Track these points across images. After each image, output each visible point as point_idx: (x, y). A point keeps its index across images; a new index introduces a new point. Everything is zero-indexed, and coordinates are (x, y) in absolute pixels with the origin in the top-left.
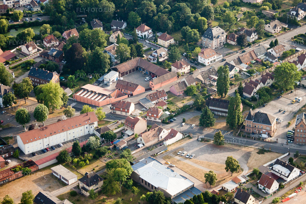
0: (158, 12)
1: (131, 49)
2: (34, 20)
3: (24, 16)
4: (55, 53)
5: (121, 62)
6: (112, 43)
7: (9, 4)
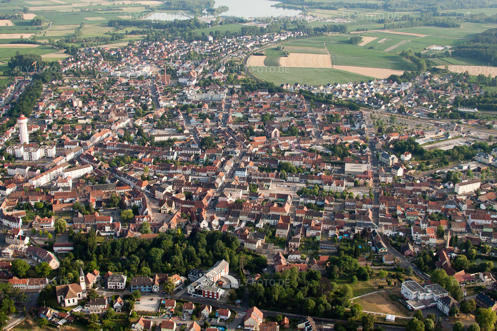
7: (483, 239)
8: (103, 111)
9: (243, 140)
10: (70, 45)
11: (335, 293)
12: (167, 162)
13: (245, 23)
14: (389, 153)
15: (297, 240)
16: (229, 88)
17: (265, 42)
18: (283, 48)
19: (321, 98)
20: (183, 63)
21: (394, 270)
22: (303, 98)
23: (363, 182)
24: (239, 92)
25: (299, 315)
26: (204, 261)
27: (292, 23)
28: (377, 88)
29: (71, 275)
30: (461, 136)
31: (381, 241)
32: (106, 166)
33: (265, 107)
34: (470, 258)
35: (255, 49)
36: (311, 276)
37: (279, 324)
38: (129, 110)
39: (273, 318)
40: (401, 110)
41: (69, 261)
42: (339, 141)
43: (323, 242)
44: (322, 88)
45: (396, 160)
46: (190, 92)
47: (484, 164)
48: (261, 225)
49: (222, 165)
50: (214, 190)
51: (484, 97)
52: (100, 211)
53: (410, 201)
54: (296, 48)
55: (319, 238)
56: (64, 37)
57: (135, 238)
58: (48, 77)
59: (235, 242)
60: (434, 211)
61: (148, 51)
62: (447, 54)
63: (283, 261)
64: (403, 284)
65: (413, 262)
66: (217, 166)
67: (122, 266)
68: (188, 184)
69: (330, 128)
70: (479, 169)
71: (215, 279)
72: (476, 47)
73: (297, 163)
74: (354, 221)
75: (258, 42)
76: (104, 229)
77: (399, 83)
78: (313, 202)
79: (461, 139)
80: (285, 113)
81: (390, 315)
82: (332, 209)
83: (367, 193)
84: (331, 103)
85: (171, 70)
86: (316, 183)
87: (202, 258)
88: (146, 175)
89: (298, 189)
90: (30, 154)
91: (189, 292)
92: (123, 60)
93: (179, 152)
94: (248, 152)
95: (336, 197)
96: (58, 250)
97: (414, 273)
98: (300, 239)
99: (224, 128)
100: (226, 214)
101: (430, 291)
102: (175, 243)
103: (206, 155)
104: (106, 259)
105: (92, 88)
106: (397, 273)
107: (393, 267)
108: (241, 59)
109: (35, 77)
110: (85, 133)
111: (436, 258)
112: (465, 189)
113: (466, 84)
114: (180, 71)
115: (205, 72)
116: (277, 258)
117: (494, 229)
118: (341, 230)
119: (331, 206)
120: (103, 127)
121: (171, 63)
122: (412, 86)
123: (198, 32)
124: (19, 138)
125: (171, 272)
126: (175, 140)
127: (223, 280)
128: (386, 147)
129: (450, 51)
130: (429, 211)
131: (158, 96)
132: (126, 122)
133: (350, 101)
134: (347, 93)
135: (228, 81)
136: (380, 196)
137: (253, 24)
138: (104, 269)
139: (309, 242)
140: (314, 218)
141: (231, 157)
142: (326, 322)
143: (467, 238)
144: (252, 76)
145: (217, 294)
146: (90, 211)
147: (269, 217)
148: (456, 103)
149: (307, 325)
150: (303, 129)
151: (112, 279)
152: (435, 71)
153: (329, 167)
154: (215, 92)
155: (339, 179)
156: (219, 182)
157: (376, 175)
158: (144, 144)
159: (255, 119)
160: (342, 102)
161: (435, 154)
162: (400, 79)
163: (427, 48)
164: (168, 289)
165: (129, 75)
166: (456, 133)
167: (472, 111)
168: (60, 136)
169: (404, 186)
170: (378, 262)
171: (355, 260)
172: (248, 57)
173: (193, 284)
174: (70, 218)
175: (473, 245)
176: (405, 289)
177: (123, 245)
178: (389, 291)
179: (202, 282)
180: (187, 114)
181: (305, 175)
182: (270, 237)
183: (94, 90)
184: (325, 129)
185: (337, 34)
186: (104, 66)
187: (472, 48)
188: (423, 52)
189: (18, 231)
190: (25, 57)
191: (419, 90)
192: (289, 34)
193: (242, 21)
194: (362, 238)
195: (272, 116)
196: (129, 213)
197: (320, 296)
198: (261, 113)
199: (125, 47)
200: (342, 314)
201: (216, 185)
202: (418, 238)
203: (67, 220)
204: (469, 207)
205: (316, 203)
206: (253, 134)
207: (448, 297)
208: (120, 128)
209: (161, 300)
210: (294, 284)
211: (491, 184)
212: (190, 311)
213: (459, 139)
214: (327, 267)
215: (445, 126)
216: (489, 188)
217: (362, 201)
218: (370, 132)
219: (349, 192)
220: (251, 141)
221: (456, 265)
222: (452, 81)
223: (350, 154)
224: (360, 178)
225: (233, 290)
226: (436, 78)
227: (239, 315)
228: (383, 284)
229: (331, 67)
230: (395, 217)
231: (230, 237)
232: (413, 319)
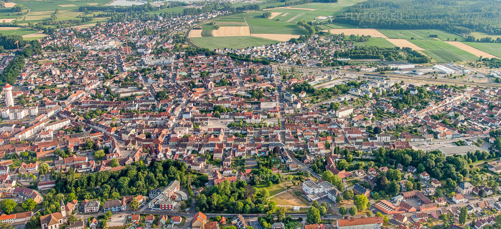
0: (436, 166)
1: (414, 185)
2: (367, 157)
3: (363, 155)
4: (372, 178)
5: (407, 191)
6: (405, 179)
7: (357, 147)
8: (78, 77)
9: (188, 92)
10: (47, 27)
11: (257, 195)
12: (130, 112)
13: (186, 6)
14: (291, 93)
15: (229, 160)
16: (176, 55)
17: (201, 19)
18: (215, 23)
19: (243, 58)
20: (140, 38)
21: (298, 174)
22: (230, 58)
23: (273, 115)
24: (183, 56)
25: (233, 214)
26: (161, 182)
27: (220, 4)
28: (282, 48)
29: (53, 206)
30: (340, 78)
31: (287, 155)
32: (82, 119)
33: (203, 66)
34: (348, 161)
35: (195, 24)
36: (240, 185)
37: (219, 222)
38: (99, 75)
39: (214, 218)
40: (298, 63)
41: (51, 196)
42: (256, 87)
43: (247, 160)
44: (243, 50)
45: (296, 98)
46: (147, 59)
47: (356, 95)
48: (203, 151)
49: (173, 111)
51: (355, 50)
52: (77, 153)
53: (306, 125)
54: (224, 23)
55: (244, 157)
56: (42, 20)
57: (106, 172)
58: (29, 52)
59: (184, 166)
60: (323, 131)
61: (112, 30)
62: (329, 21)
63: (220, 176)
64: (303, 184)
65: (310, 167)
66: (169, 112)
67: (96, 194)
68: (148, 127)
69: (249, 78)
70: (352, 100)
71: (169, 195)
72: (349, 16)
73: (227, 105)
74: (268, 143)
75: (196, 19)
76: (81, 167)
77: (297, 44)
78: (239, 132)
79: (339, 80)
80: (218, 70)
81: (296, 207)
82: (253, 135)
83: (277, 122)
84: (250, 61)
85: (131, 43)
86: (241, 118)
87: (159, 181)
88: (114, 123)
89: (228, 123)
90: (15, 114)
91: (150, 207)
92: (93, 37)
93: (140, 104)
94: (192, 100)
95: (255, 127)
96: (42, 188)
97: (311, 175)
98: (231, 159)
99: (174, 84)
100: (177, 146)
101: (322, 186)
102: (138, 171)
103: (160, 105)
104: (83, 190)
105: (67, 59)
106: (299, 176)
107: (296, 172)
108: (184, 33)
109: (17, 53)
110: (63, 95)
111: (325, 163)
112: (343, 114)
113: (343, 42)
114: (139, 44)
115: (158, 43)
116: (215, 174)
117: (364, 139)
119: (252, 133)
120: (78, 89)
121: (131, 38)
122: (306, 46)
123: (151, 14)
124: (5, 103)
125: (135, 194)
126: (136, 95)
127: (176, 195)
128: (289, 89)
129: (331, 20)
130: (319, 131)
131: (122, 63)
132: (97, 84)
133: (264, 58)
134: (261, 53)
135: (175, 49)
136: (285, 123)
137: (192, 6)
138: (81, 198)
139: (237, 161)
140: (240, 143)
141: (179, 104)
142: (252, 217)
143: (346, 147)
144: (193, 44)
145: (172, 206)
146: (69, 154)
147: (208, 146)
148: (335, 55)
149: (238, 220)
150: (231, 81)
151: (88, 205)
152: (321, 34)
153: (250, 106)
154: (166, 58)
155: (257, 114)
156: (171, 124)
157: (283, 109)
158: (112, 100)
159: (196, 75)
160: (257, 60)
161: (322, 92)
162: (297, 41)
163: (316, 18)
164: (133, 207)
165: (97, 49)
166: (336, 76)
167: (347, 60)
168: (41, 98)
169: (302, 115)
170: (286, 170)
171: (270, 170)
172: (189, 31)
173: (152, 201)
174: (51, 161)
175: (350, 152)
176: (305, 187)
177: (97, 178)
178: (295, 189)
179: (160, 199)
180: (145, 75)
181: (233, 113)
182: (210, 160)
183: (69, 61)
184: (246, 79)
185: (254, 11)
186: (76, 43)
188: (313, 21)
189: (6, 176)
190: (8, 38)
191: (310, 48)
192: (219, 13)
193: (184, 4)
194: (274, 154)
195: (209, 72)
196: (102, 153)
197: (246, 198)
198: (200, 71)
199: (94, 27)
200: (262, 209)
201: (169, 127)
202: (313, 150)
203: (49, 164)
204: (346, 126)
205: (241, 132)
206: (194, 86)
207: (334, 189)
208: (92, 89)
209: (128, 216)
210: (228, 192)
211: (360, 109)
212: (151, 222)
214: (251, 177)
215: (328, 71)
216: (359, 112)
217: (273, 128)
218: (278, 80)
219: (264, 123)
220: (193, 92)
221: (339, 167)
222: (333, 40)
223: (264, 96)
224: (271, 112)
225: (184, 201)
226: (322, 39)
227: (188, 220)
228: (290, 185)
229: (249, 35)
230: (297, 137)
231: (180, 163)
232: (311, 208)
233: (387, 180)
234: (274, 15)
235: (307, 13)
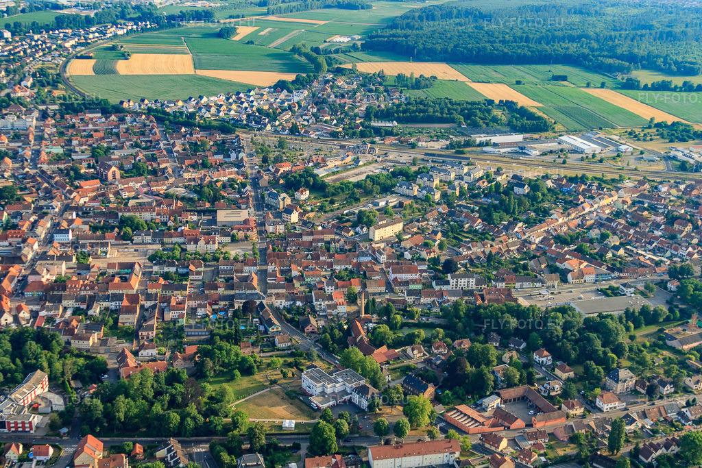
0: (563, 338)
1: (521, 376)
2: (430, 320)
3: (421, 315)
4: (438, 362)
5: (508, 387)
6: (504, 363)
7: (410, 299)
9: (64, 187)
11: (209, 398)
13: (62, 9)
14: (278, 192)
15: (151, 328)
16: (40, 110)
17: (93, 38)
18: (122, 47)
19: (180, 119)
21: (292, 355)
22: (154, 120)
23: (243, 235)
24: (55, 114)
25: (158, 439)
26: (9, 375)
27: (133, 8)
28: (259, 100)
30: (376, 161)
31: (271, 317)
33: (96, 136)
34: (393, 327)
35: (79, 49)
36: (173, 378)
37: (129, 454)
39: (119, 447)
40: (294, 130)
42: (207, 180)
43: (189, 327)
44: (180, 103)
45: (288, 201)
47: (408, 196)
48: (96, 310)
49: (33, 227)
50: (22, 265)
51: (406, 104)
53: (309, 257)
54: (142, 46)
55: (183, 322)
59: (57, 341)
60: (343, 267)
62: (354, 47)
63: (131, 361)
64: (303, 375)
65: (317, 341)
66: (24, 229)
69: (193, 161)
70: (401, 205)
71: (26, 402)
72: (394, 36)
73: (147, 216)
74: (232, 292)
75: (82, 38)
77: (290, 91)
78: (173, 270)
79: (376, 165)
80: (128, 144)
81: (288, 421)
82: (201, 277)
83: (250, 250)
84: (195, 125)
86: (176, 243)
87: (5, 372)
89: (150, 253)
94: (73, 205)
95: (205, 260)
97: (319, 356)
98: (156, 325)
99: (35, 171)
100: (41, 300)
101: (340, 380)
106: (296, 358)
107: (289, 352)
108: (57, 65)
111: (347, 333)
112: (384, 233)
113: (382, 88)
116: (122, 357)
117: (423, 284)
118: (214, 307)
119: (198, 273)
122: (308, 95)
127: (39, 401)
128: (274, 183)
129: (359, 43)
130: (336, 267)
133: (223, 120)
134: (217, 109)
135: (38, 99)
136: (268, 252)
137: (74, 11)
139: (169, 329)
140: (175, 292)
141: (46, 214)
142: (198, 443)
143: (388, 300)
144: (75, 90)
145: (30, 423)
147: (107, 298)
148: (368, 115)
149: (169, 451)
150: (155, 165)
152: (339, 71)
153: (195, 218)
154: (18, 117)
155: (209, 234)
156: (29, 253)
157: (263, 224)
159: (82, 154)
160: (210, 123)
161: (342, 189)
162: (290, 86)
163: (327, 40)
166: (370, 158)
167: (390, 125)
169: (300, 235)
170: (269, 346)
171: (235, 348)
172: (67, 62)
175: (396, 309)
176: (306, 381)
178: (286, 385)
179: (5, 409)
181: (160, 232)
182: (111, 328)
184: (187, 162)
185: (202, 24)
187: (388, 37)
188: (322, 46)
191: (317, 100)
192: (131, 26)
193: (57, 7)
194: (244, 315)
195: (109, 149)
197: (187, 405)
198: (90, 145)
200: (219, 428)
201: (23, 258)
202: (323, 307)
204: (389, 257)
205: (177, 270)
206: (79, 176)
207: (365, 385)
210: (148, 394)
211: (417, 224)
213: (373, 165)
214: (196, 363)
215: (354, 148)
216: (415, 230)
217: (242, 262)
218: (251, 164)
219: (224, 252)
220: (77, 187)
221: (376, 339)
222: (362, 85)
223: (223, 197)
224: (239, 230)
225: (56, 415)
226: (340, 82)
227: (66, 451)
228: (277, 377)
229: (193, 73)
230: (290, 281)
231: (49, 334)
232: (319, 423)
233: (468, 365)
234: (243, 32)
235: (309, 28)
